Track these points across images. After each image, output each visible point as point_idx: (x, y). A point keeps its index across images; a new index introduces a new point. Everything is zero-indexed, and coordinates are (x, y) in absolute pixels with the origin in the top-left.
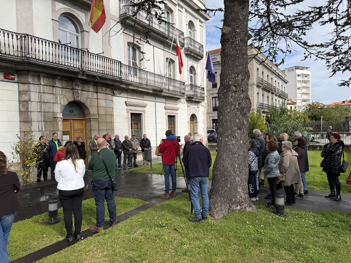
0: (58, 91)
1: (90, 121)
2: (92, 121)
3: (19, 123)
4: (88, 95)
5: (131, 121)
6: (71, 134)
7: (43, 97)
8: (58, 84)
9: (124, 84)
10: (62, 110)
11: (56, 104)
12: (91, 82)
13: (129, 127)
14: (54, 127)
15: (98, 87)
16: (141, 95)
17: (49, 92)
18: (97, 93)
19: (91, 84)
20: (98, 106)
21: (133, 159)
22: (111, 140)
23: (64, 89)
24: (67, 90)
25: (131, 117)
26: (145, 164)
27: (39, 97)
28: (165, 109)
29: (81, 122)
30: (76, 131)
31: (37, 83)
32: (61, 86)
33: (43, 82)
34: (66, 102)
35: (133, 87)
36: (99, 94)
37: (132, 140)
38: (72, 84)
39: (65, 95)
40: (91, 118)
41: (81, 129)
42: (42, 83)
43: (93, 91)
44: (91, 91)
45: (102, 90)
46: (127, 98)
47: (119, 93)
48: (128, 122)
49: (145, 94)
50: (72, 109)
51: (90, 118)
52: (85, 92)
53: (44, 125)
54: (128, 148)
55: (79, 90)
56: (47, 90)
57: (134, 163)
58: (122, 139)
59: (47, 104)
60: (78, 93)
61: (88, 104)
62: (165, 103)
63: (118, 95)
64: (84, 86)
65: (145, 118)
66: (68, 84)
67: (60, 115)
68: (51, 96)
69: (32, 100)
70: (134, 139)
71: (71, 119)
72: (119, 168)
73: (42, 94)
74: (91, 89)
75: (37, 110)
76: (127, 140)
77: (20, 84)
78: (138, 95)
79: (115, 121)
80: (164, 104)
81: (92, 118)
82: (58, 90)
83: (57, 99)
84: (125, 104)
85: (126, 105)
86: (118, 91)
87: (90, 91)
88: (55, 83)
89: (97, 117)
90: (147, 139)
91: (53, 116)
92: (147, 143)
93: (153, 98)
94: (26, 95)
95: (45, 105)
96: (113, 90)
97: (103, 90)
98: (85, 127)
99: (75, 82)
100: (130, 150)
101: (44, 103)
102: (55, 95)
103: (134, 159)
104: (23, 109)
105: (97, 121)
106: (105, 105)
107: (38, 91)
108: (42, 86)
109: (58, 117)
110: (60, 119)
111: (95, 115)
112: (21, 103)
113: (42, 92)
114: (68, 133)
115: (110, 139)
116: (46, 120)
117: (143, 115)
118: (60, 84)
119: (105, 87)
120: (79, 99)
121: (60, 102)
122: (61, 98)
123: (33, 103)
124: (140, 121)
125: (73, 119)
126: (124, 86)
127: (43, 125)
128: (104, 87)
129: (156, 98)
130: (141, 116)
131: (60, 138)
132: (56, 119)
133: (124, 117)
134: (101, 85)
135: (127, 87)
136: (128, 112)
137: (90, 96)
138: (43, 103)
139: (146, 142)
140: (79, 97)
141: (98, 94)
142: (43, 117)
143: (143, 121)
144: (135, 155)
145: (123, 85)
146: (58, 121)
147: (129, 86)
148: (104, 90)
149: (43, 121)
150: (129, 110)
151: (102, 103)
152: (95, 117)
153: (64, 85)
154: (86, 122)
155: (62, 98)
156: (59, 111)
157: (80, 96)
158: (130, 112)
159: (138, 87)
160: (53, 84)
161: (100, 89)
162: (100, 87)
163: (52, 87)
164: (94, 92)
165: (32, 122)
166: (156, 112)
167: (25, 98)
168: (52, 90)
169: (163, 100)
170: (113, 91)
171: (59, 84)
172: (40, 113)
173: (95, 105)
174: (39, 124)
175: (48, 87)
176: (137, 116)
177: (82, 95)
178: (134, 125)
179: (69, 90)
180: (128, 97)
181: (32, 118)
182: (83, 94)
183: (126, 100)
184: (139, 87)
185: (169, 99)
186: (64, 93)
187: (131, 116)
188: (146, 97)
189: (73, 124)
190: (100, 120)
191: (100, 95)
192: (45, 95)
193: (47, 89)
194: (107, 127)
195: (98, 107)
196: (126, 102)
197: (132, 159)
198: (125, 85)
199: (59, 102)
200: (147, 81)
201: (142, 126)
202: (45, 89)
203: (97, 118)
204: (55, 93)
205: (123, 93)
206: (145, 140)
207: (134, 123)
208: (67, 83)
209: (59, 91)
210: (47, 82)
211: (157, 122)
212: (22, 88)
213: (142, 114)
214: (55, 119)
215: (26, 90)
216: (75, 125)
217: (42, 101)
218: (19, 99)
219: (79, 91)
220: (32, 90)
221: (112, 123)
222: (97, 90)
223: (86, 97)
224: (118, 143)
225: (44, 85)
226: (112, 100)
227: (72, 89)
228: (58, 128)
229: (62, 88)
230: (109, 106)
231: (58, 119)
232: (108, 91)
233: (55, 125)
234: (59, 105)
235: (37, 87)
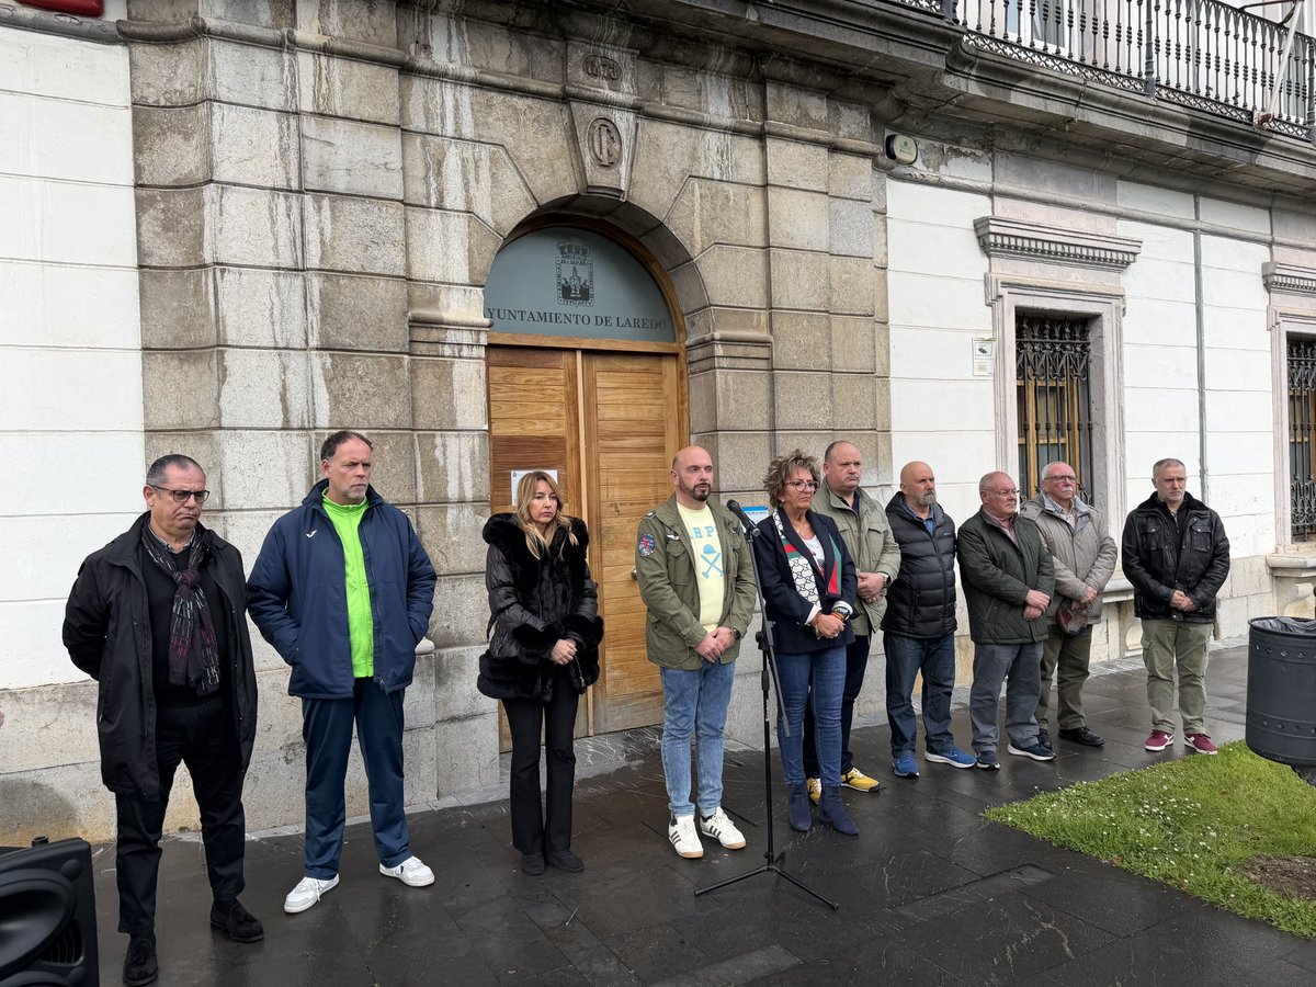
0: (452, 107)
1: (705, 364)
2: (725, 363)
3: (136, 358)
4: (694, 158)
5: (1021, 371)
6: (571, 463)
7: (313, 152)
8: (446, 49)
9: (971, 64)
10: (483, 264)
11: (436, 216)
12: (719, 42)
13: (1000, 414)
14: (413, 401)
15: (771, 92)
16: (1096, 179)
17: (367, 112)
18: (761, 136)
19: (716, 60)
20: (767, 247)
21: (1055, 676)
22: (863, 507)
23: (497, 98)
24: (521, 103)
25: (1020, 345)
26: (1164, 728)
27: (284, 151)
28: (1268, 286)
29: (647, 371)
30: (616, 436)
31: (270, 34)
32: (469, 72)
33: (316, 24)
34: (517, 208)
35: (1046, 96)
36: (782, 144)
37: (1049, 515)
38: (564, 59)
39: (510, 142)
40: (717, 335)
41: (647, 423)
42: (307, 30)
43: (727, 121)
44: (716, 120)
45: (805, 119)
46: (991, 194)
47: (934, 157)
48: (998, 377)
49: (1125, 171)
50: (583, 273)
51: (708, 337)
52: (670, 128)
53: (329, 381)
54: (1013, 585)
55: (621, 106)
56: (353, 91)
57: (1066, 712)
58: (960, 505)
59: (349, 206)
60: (609, 126)
61: (690, 225)
62: (1270, 244)
63: (920, 169)
64: (661, 79)
65: (1120, 347)
66: (530, 61)
67: (462, 307)
68: (387, 147)
69: (225, 172)
70: (1069, 504)
71: (574, 350)
72: (932, 750)
73: (310, 127)
74: (719, 105)
75: (271, 260)
76: (1001, 514)
77: (142, 52)
78: (1072, 174)
79: (896, 369)
80: (1261, 253)
81: (725, 341)
82: (450, 104)
83: (439, 174)
84: (975, 244)
85: (986, 248)
86: (923, 143)
87: (707, 118)
88: (427, 47)
89: (758, 327)
90: (1190, 504)
91: (400, 305)
92: (1197, 544)
93: (1177, 206)
94: (187, 137)
95: (334, 219)
96: (888, 133)
97: (807, 115)
98: (680, 413)
99: (588, 38)
100: (1037, 598)
101: (326, 203)
102: (424, 145)
103: (1061, 681)
104: (166, 253)
105: (763, 364)
106: (824, 233)
107: (276, 99)
108: (305, 61)
109: (448, 316)
110: (466, 337)
111: (742, 313)
112: (152, 201)
113: (307, 105)
114: (553, 455)
115: (850, 501)
116: (347, 341)
117: (1108, 327)
118: (462, 50)
119: (829, 95)
120: (620, 178)
121: (468, 201)
122: (471, 165)
123: (234, 199)
124: (1086, 371)
125: (586, 352)
126: (974, 89)
127: (320, 381)
128: (818, 91)
129: (1202, 200)
130: (1091, 337)
131: (468, 485)
132: (434, 335)
133: (970, 336)
134: (792, 71)
135: (999, 94)
136: (993, 301)
137: (710, 166)
138: (318, 201)
139: (1182, 531)
140: (619, 160)
141: (771, 144)
142: (314, 317)
143: (1109, 374)
144: (1071, 646)
145: (968, 76)
146: (447, 350)
147: (1010, 87)
148: (814, 114)
149: (314, 342)
150: (1006, 284)
151: (801, 219)
152: (745, 327)
153: (499, 64)
154: (681, 376)
155: (485, 165)
156: (460, 272)
157: (625, 154)
158: (1011, 302)
159: (1082, 97)
160: (399, 45)
161: (787, 108)
162: (784, 92)
163: (393, 74)
164: (736, 132)
165: (230, 354)
166: (1205, 310)
167: (177, 158)
168: (392, 95)
169: (1255, 222)
170: (890, 139)
171: (455, 55)
172: (298, 282)
173: (748, 233)
174: (284, 369)
175: (361, 71)
176: (1062, 332)
177: (642, 150)
178: (1042, 406)
179: (536, 104)
180: (1000, 187)
181: (229, 322)
182: (656, 146)
183: (981, 207)
184: (1088, 97)
185: (1300, 214)
186: (500, 130)
187: (1019, 333)
188: (1133, 198)
189: (591, 389)
190: (786, 353)
191: (787, 159)
192: (338, 132)
193: (353, 86)
194: (833, 411)
195: (768, 256)
196: (981, 227)
197: (1046, 679)
198: (979, 80)
199: (455, 199)
200: (1149, 57)
201: (1103, 409)
202: (338, 85)
203: (762, 334)
204: (422, 127)
205: (958, 153)
206: (1173, 510)
207: (1038, 391)
208: (527, 50)
209: (457, 108)
210: (352, 32)
211: (1208, 384)
212: (161, 83)
213: (1096, 317)
214: (421, 334)
215: (189, 93)
216: (601, 397)
217: (312, 180)
218: (138, 169)
219: (624, 121)
220: (223, 94)
221: (876, 376)
222: (765, 117)
223: (675, 170)
224: (921, 534)
225: (327, 51)
226: (880, 207)
227: (565, 99)
228: (452, 411)
229: (478, 84)
230: (855, 249)
231: (452, 336)
232: (852, 126)
233: (427, 379)
234: (459, 224)
235: (273, 71)
